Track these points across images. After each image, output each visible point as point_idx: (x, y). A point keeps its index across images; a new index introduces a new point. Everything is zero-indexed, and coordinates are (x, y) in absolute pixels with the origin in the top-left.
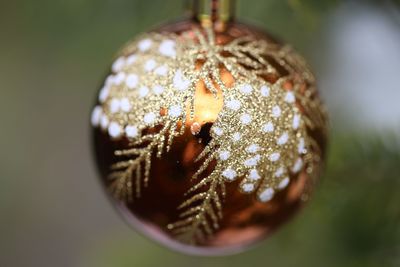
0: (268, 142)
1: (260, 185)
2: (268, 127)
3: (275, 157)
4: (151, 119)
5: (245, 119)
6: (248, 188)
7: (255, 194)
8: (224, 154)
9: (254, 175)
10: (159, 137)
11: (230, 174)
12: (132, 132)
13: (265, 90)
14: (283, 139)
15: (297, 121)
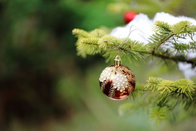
0: (121, 83)
1: (120, 89)
2: (121, 81)
3: (122, 85)
4: (105, 79)
5: (118, 79)
6: (118, 90)
7: (119, 91)
8: (114, 85)
9: (119, 88)
10: (105, 82)
11: (115, 88)
12: (103, 81)
13: (121, 75)
14: (124, 83)
15: (126, 80)
